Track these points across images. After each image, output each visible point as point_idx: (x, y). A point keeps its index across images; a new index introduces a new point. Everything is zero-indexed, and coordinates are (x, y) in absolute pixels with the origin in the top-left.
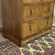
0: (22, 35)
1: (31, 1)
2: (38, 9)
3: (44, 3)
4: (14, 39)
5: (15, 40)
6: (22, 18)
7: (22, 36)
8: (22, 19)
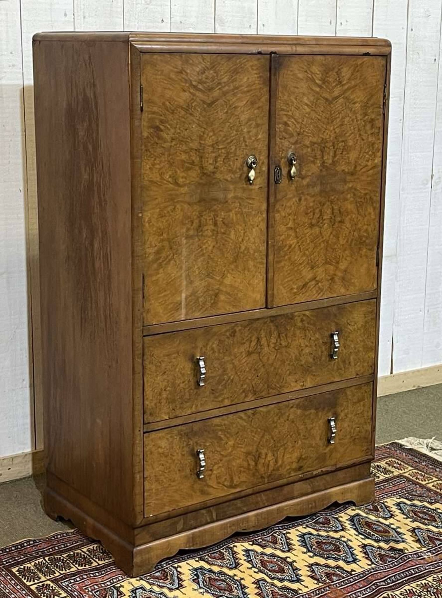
0: (138, 500)
1: (197, 314)
2: (249, 354)
3: (290, 317)
4: (99, 526)
5: (106, 531)
6: (139, 407)
7: (138, 509)
8: (138, 413)
